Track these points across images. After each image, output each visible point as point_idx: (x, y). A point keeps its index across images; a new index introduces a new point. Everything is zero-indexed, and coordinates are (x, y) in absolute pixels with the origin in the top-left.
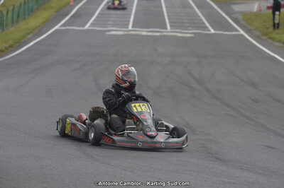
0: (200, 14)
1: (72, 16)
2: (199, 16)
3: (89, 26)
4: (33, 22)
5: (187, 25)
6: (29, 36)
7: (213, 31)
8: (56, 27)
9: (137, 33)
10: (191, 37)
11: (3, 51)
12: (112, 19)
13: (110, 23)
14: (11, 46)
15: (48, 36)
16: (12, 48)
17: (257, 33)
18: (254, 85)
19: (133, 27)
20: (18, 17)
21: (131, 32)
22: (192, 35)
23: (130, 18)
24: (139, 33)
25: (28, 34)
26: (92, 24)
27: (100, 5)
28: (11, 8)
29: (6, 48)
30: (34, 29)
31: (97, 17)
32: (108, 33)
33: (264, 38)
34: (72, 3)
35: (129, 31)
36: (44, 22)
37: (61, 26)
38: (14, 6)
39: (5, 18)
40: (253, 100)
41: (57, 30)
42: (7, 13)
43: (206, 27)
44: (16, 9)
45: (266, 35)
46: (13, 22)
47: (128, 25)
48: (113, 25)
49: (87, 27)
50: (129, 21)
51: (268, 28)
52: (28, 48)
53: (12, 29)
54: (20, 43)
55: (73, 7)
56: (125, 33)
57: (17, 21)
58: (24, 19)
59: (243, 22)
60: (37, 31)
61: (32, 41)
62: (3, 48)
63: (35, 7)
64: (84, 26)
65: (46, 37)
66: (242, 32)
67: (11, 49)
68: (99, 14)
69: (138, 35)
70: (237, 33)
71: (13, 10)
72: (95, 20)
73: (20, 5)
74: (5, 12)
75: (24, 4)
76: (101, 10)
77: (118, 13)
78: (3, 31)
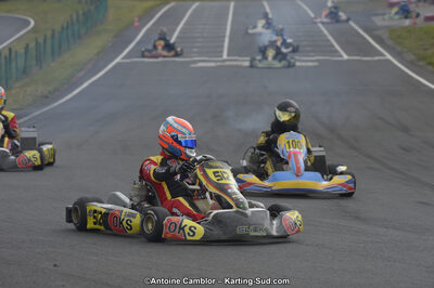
0: (326, 32)
2: (325, 36)
4: (84, 52)
5: (308, 49)
6: (81, 74)
7: (345, 57)
8: (118, 60)
9: (235, 63)
10: (315, 67)
11: (47, 97)
12: (197, 44)
13: (195, 50)
14: (57, 90)
15: (107, 73)
16: (59, 92)
17: (411, 57)
18: (405, 129)
19: (228, 55)
20: (60, 47)
21: (227, 63)
22: (316, 64)
23: (224, 41)
24: (239, 63)
25: (78, 71)
27: (178, 24)
28: (49, 34)
29: (49, 92)
30: (86, 64)
32: (194, 66)
33: (421, 63)
34: (136, 24)
35: (224, 61)
36: (98, 53)
37: (125, 58)
38: (53, 31)
39: (42, 50)
40: (404, 149)
41: (118, 63)
42: (45, 42)
43: (337, 51)
44: (57, 35)
45: (423, 59)
46: (53, 53)
47: (222, 52)
48: (200, 54)
50: (222, 47)
51: (426, 49)
52: (82, 91)
53: (53, 65)
55: (138, 29)
56: (219, 64)
59: (390, 42)
60: (90, 66)
61: (85, 81)
62: (47, 93)
63: (83, 31)
65: (104, 75)
66: (389, 57)
67: (57, 93)
68: (177, 38)
69: (237, 66)
70: (381, 58)
71: (53, 35)
73: (63, 28)
74: (41, 40)
75: (67, 27)
76: (180, 32)
77: (205, 35)
78: (41, 68)
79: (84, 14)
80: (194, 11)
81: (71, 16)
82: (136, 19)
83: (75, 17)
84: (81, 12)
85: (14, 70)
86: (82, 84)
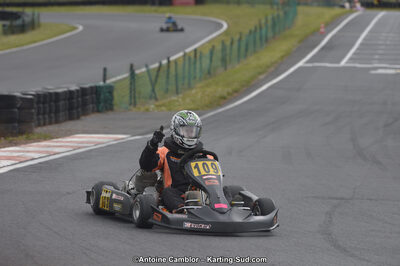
1: (323, 48)
3: (347, 63)
4: (268, 56)
6: (261, 77)
8: (301, 64)
11: (224, 98)
13: (377, 57)
14: (236, 91)
15: (288, 76)
16: (237, 93)
20: (247, 50)
25: (260, 74)
26: (351, 59)
28: (237, 37)
29: (229, 94)
30: (268, 67)
31: (358, 49)
32: (373, 72)
34: (322, 30)
36: (282, 57)
37: (308, 62)
38: (241, 34)
39: (228, 51)
41: (300, 68)
42: (232, 43)
44: (244, 39)
46: (239, 56)
48: (380, 61)
49: (343, 63)
53: (238, 66)
54: (249, 86)
55: (324, 35)
56: (398, 71)
57: (246, 56)
58: (255, 52)
60: (272, 69)
61: (264, 84)
62: (225, 94)
63: (270, 34)
64: (339, 61)
67: (235, 94)
68: (361, 44)
71: (240, 40)
72: (355, 54)
73: (250, 32)
74: (228, 43)
75: (255, 31)
76: (365, 39)
77: (388, 43)
78: (226, 69)
79: (273, 19)
80: (380, 20)
81: (260, 21)
82: (322, 25)
83: (263, 21)
84: (270, 17)
85: (198, 71)
86: (261, 86)
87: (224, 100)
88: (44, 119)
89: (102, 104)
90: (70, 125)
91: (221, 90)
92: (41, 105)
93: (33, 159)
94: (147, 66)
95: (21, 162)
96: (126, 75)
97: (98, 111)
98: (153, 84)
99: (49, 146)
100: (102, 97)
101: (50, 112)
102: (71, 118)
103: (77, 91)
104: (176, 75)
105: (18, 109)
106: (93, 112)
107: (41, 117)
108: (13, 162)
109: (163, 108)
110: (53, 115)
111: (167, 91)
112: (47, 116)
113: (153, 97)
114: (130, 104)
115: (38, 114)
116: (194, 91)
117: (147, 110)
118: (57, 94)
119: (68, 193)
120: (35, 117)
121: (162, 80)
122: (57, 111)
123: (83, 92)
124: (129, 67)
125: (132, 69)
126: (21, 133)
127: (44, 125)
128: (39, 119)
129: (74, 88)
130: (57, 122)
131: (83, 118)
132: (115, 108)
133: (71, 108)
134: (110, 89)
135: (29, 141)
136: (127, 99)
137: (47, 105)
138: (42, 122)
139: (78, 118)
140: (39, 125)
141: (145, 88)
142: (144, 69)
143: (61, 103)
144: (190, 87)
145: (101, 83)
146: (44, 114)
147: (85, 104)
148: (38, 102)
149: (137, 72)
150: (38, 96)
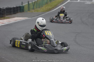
6: (59, 4)
8: (68, 1)
14: (53, 8)
25: (59, 3)
30: (61, 2)
32: (86, 3)
35: (93, 2)
53: (53, 2)
54: (56, 6)
56: (92, 3)
78: (51, 2)
87: (50, 9)
88: (8, 14)
89: (21, 10)
90: (14, 15)
91: (50, 7)
92: (7, 11)
93: (6, 23)
94: (32, 1)
95: (3, 24)
96: (27, 4)
97: (21, 12)
98: (34, 6)
99: (9, 20)
100: (21, 9)
101: (9, 12)
102: (14, 13)
103: (16, 7)
104: (39, 4)
105: (2, 11)
106: (19, 12)
107: (7, 13)
108: (1, 24)
109: (36, 12)
110: (10, 13)
111: (37, 7)
112: (8, 13)
113: (33, 9)
114: (28, 10)
115: (6, 12)
116: (43, 7)
117: (32, 12)
118: (11, 8)
119: (14, 31)
120: (6, 13)
121: (36, 5)
122: (11, 12)
123: (17, 7)
124: (27, 2)
125: (28, 2)
126: (2, 17)
127: (8, 15)
128: (6, 14)
129: (15, 6)
130: (11, 14)
131: (17, 14)
132: (25, 11)
133: (14, 11)
134: (23, 7)
135: (4, 19)
136: (27, 9)
137: (8, 11)
138: (7, 14)
139: (16, 13)
140: (7, 15)
141: (31, 7)
142: (31, 2)
143: (12, 10)
144: (42, 6)
145: (21, 5)
146: (8, 12)
147: (17, 10)
148: (6, 10)
149: (30, 3)
150: (6, 8)
